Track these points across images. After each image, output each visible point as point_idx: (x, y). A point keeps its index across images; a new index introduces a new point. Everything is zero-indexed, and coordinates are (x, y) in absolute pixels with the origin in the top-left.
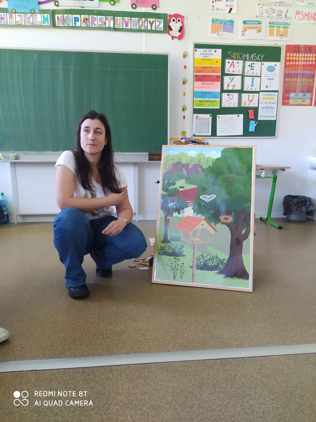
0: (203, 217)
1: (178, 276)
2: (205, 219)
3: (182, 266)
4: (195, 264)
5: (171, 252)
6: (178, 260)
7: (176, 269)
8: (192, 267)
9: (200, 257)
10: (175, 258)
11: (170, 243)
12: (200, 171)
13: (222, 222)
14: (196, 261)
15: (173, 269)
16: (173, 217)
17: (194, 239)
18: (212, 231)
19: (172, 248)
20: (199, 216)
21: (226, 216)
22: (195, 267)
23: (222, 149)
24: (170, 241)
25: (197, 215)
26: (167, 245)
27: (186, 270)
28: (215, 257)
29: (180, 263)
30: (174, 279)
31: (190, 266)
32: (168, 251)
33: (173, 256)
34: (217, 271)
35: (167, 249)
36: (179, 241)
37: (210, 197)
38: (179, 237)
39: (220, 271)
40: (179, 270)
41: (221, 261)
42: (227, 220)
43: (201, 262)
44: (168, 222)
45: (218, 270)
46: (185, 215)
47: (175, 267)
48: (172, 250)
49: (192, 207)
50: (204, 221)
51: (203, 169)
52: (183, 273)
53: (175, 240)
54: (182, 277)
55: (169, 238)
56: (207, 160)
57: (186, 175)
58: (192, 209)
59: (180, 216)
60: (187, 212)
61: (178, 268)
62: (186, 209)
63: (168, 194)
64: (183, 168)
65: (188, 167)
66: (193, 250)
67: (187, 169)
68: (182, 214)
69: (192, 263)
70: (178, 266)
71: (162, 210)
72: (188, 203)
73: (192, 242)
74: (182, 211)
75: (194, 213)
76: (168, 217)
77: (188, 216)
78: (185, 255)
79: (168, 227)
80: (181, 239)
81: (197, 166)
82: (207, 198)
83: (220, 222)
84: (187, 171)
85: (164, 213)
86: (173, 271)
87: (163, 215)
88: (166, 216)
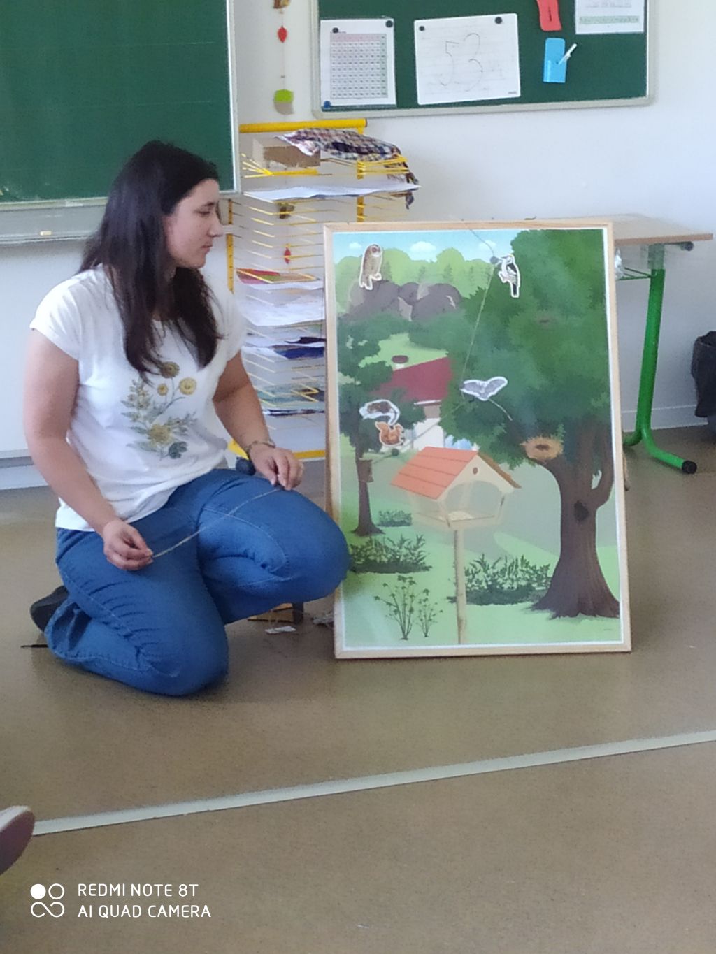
0: (475, 448)
1: (416, 630)
2: (480, 453)
3: (426, 600)
4: (463, 590)
5: (386, 560)
6: (412, 583)
7: (407, 609)
8: (453, 600)
9: (474, 566)
10: (400, 578)
11: (380, 532)
12: (453, 304)
13: (530, 457)
14: (464, 580)
15: (397, 611)
16: (383, 453)
17: (454, 516)
18: (505, 487)
19: (386, 547)
20: (462, 444)
21: (541, 440)
22: (463, 599)
23: (513, 233)
24: (381, 528)
25: (455, 440)
26: (371, 541)
27: (437, 608)
28: (519, 562)
29: (417, 590)
30: (405, 638)
31: (448, 598)
32: (378, 560)
33: (394, 573)
34: (529, 604)
35: (374, 552)
36: (409, 524)
37: (491, 386)
38: (406, 512)
39: (537, 601)
40: (416, 613)
41: (539, 574)
42: (545, 451)
43: (479, 582)
44: (369, 471)
45: (532, 601)
46: (420, 445)
47: (405, 605)
48: (389, 556)
49: (438, 420)
50: (479, 458)
51: (461, 300)
52: (430, 620)
53: (392, 523)
54: (427, 631)
55: (375, 520)
56: (472, 269)
57: (410, 320)
58: (439, 424)
59: (403, 450)
60: (422, 434)
61: (413, 606)
62: (419, 427)
63: (358, 383)
64: (399, 298)
65: (413, 294)
66: (453, 547)
67: (411, 300)
68: (408, 441)
69: (454, 588)
70: (412, 601)
71: (346, 435)
72: (426, 409)
73: (449, 525)
74: (408, 431)
75: (446, 437)
76: (367, 456)
77: (427, 449)
78: (431, 567)
79: (369, 484)
80: (415, 518)
81: (443, 290)
82: (481, 387)
83: (528, 458)
84: (411, 307)
85: (352, 442)
86: (397, 616)
87: (351, 451)
88: (360, 452)
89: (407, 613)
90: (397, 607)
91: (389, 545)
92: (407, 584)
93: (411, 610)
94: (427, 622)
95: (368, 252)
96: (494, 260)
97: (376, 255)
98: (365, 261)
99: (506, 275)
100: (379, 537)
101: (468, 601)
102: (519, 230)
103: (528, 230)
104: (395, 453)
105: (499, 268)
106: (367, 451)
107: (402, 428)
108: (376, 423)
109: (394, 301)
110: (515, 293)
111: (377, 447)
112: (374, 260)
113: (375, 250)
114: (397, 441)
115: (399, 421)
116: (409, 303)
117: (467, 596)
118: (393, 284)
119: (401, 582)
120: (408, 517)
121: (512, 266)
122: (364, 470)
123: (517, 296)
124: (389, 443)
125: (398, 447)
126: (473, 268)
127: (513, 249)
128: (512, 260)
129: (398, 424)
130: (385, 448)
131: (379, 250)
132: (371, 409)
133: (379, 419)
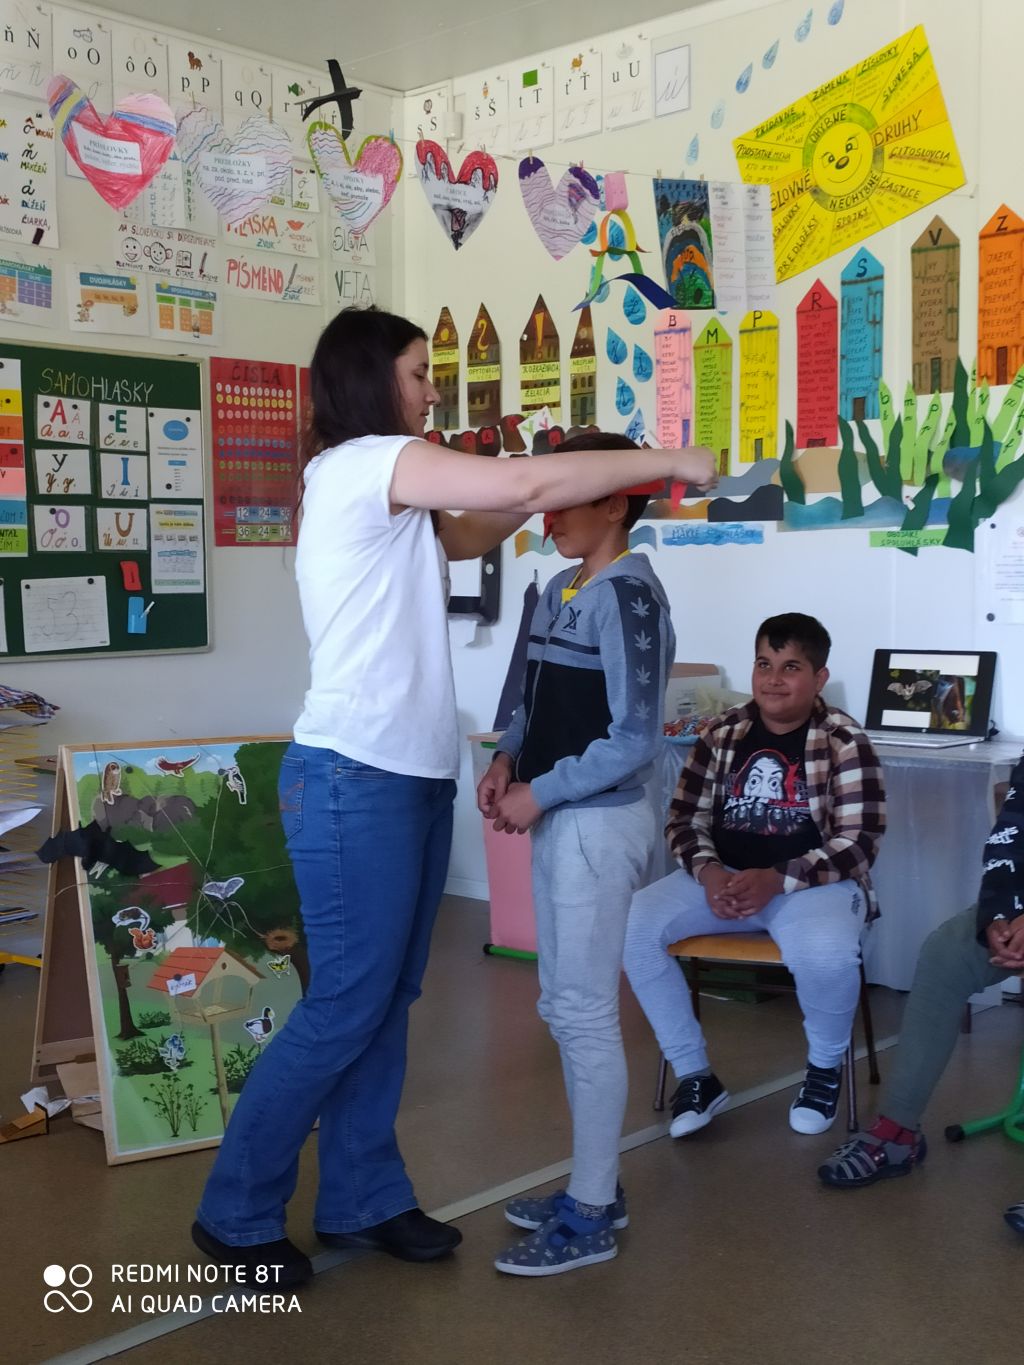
0: (222, 945)
1: (185, 1126)
2: (227, 949)
3: (191, 1095)
4: (223, 1080)
5: (150, 1061)
6: (176, 1080)
7: (175, 1106)
8: (216, 1091)
9: (231, 1056)
10: (165, 1077)
11: (143, 1034)
12: (189, 813)
13: (272, 948)
14: (223, 1071)
15: (165, 1110)
16: (138, 958)
17: (208, 1011)
18: (252, 979)
19: (150, 1049)
20: (210, 942)
21: (278, 932)
22: (224, 1090)
23: (235, 747)
24: (143, 1030)
25: (203, 940)
26: (134, 1044)
27: (201, 1103)
29: (181, 1086)
30: (175, 1135)
31: (212, 1090)
32: (143, 1061)
33: (159, 1072)
35: (138, 1054)
36: (168, 1024)
37: (230, 886)
38: (165, 1012)
40: (183, 1109)
42: (283, 942)
43: (238, 1071)
44: (127, 976)
46: (171, 947)
47: (172, 1102)
48: (153, 1056)
49: (185, 922)
50: (228, 955)
51: (196, 809)
52: (197, 1114)
53: (152, 1024)
54: (195, 1124)
55: (136, 1023)
56: (202, 781)
57: (152, 830)
58: (187, 926)
59: (156, 953)
60: (173, 936)
61: (180, 1102)
62: (169, 930)
63: (108, 893)
64: (140, 811)
65: (153, 806)
66: (210, 1041)
67: (151, 811)
68: (160, 944)
69: (215, 1080)
70: (178, 1097)
71: (101, 944)
72: (174, 911)
73: (205, 1021)
74: (159, 935)
75: (195, 937)
76: (123, 962)
77: (179, 950)
78: (192, 1062)
79: (127, 989)
80: (175, 1017)
81: (178, 801)
82: (221, 888)
83: (268, 950)
84: (152, 819)
85: (108, 950)
86: (167, 1115)
87: (107, 959)
88: (116, 959)
89: (175, 1110)
90: (165, 1105)
91: (152, 1045)
92: (172, 1082)
93: (179, 1107)
94: (194, 1115)
95: (108, 769)
96: (221, 771)
97: (115, 772)
98: (106, 778)
99: (233, 784)
100: (141, 1040)
101: (229, 1090)
102: (240, 744)
103: (248, 743)
104: (149, 956)
105: (226, 779)
106: (123, 957)
107: (154, 933)
108: (130, 930)
109: (136, 813)
110: (243, 800)
111: (132, 952)
112: (113, 776)
113: (114, 768)
114: (150, 945)
115: (149, 926)
116: (149, 815)
117: (228, 1086)
118: (133, 798)
119: (166, 1080)
120: (167, 1017)
121: (237, 776)
122: (122, 977)
123: (245, 803)
124: (143, 947)
125: (152, 951)
126: (205, 778)
127: (237, 761)
128: (238, 771)
129: (150, 929)
130: (139, 953)
131: (118, 768)
132: (123, 917)
133: (131, 925)
